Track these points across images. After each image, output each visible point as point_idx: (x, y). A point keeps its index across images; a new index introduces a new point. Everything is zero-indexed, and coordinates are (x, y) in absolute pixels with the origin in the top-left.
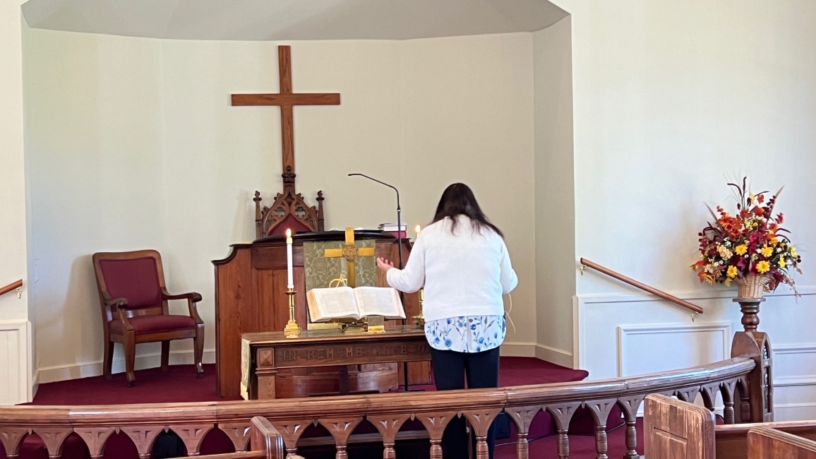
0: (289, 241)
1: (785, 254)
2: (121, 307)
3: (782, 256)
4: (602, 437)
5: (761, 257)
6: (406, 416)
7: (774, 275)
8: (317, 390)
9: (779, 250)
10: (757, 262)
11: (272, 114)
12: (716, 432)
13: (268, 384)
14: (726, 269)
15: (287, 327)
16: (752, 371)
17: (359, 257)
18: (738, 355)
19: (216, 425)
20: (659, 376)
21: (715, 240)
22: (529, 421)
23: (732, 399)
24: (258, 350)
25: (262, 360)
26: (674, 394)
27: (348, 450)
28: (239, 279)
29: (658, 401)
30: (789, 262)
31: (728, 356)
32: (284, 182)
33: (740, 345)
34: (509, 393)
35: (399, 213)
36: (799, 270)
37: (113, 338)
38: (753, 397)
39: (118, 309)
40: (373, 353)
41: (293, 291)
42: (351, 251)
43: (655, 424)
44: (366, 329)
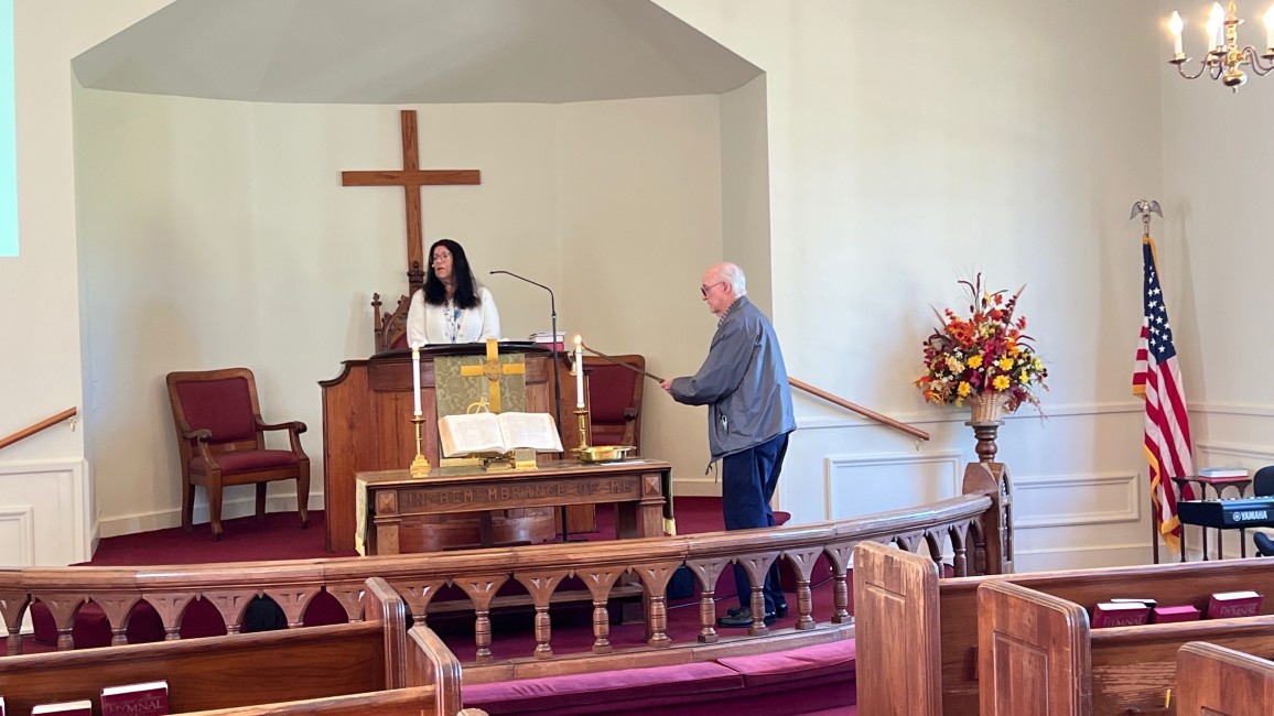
0: (416, 356)
1: (1028, 367)
2: (202, 440)
3: (1024, 369)
4: (805, 594)
5: (999, 371)
6: (564, 573)
7: (1015, 393)
8: (453, 542)
9: (1021, 362)
10: (994, 376)
11: (395, 195)
12: (941, 587)
13: (389, 536)
14: (957, 386)
15: (414, 464)
16: (988, 510)
17: (504, 376)
18: (971, 491)
19: (323, 588)
20: (874, 518)
21: (943, 350)
22: (716, 576)
23: (963, 545)
24: (377, 493)
25: (382, 506)
26: (893, 541)
27: (490, 616)
28: (353, 404)
29: (871, 550)
30: (1033, 376)
31: (959, 493)
32: (411, 282)
33: (973, 479)
34: (692, 543)
35: (554, 320)
36: (1045, 387)
37: (194, 478)
38: (990, 542)
39: (200, 443)
40: (523, 495)
41: (420, 418)
42: (494, 368)
43: (867, 579)
44: (513, 465)
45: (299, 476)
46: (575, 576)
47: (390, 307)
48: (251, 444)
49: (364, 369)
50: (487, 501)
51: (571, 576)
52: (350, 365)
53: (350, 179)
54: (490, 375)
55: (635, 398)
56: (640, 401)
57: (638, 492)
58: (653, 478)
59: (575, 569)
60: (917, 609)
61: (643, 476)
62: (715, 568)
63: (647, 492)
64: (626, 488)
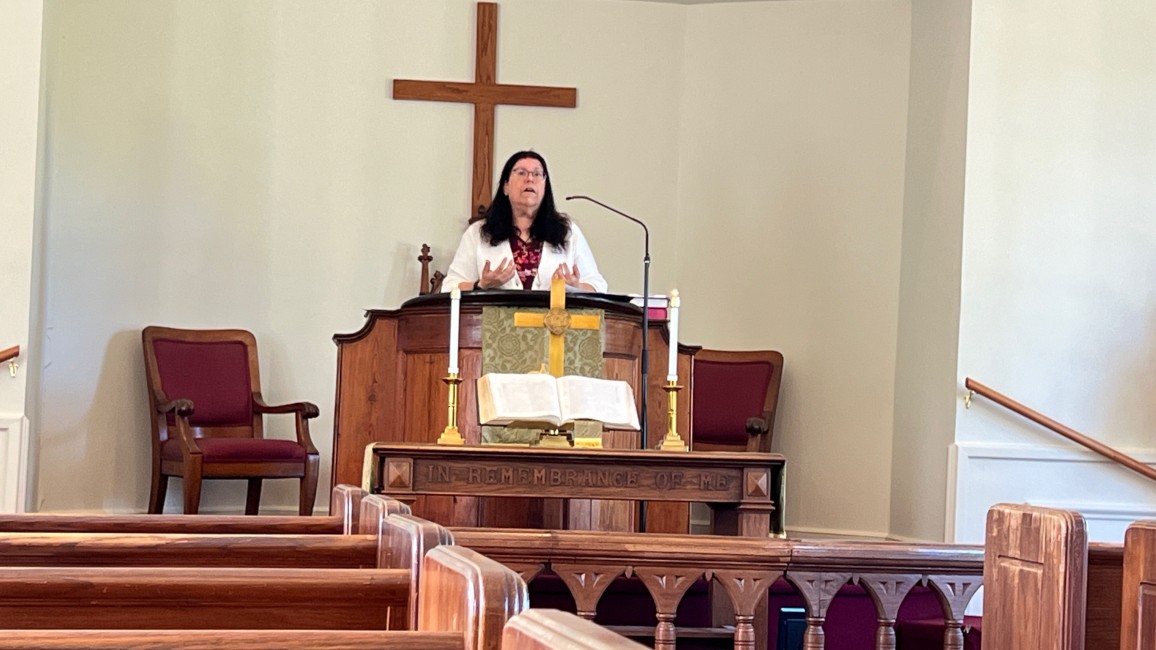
2: (182, 414)
6: (619, 569)
11: (461, 116)
12: (1090, 553)
22: (829, 598)
24: (387, 460)
25: (392, 477)
28: (375, 368)
29: (1007, 511)
34: (797, 547)
35: (647, 266)
37: (166, 468)
39: (177, 417)
40: (580, 481)
41: (456, 377)
42: (558, 318)
43: (1001, 550)
44: (572, 443)
45: (302, 474)
46: (634, 574)
48: (246, 429)
49: (394, 323)
50: (531, 484)
51: (628, 575)
52: (375, 316)
53: (404, 90)
54: (552, 327)
55: (766, 409)
56: (773, 414)
57: (737, 492)
58: (759, 474)
59: (634, 566)
60: (1055, 579)
61: (745, 470)
62: (827, 588)
63: (750, 491)
64: (721, 484)
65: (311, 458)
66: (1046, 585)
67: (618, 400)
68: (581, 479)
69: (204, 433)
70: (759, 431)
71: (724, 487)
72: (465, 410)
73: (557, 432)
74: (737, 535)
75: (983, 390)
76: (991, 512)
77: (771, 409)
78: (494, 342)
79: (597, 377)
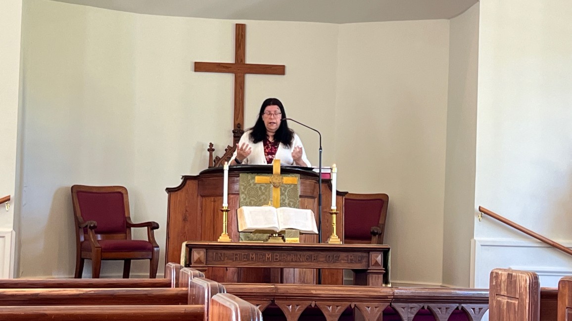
0: (226, 167)
2: (91, 228)
11: (228, 79)
17: (283, 184)
24: (193, 250)
25: (196, 258)
28: (187, 205)
29: (500, 272)
34: (396, 291)
35: (320, 152)
37: (83, 255)
39: (89, 230)
40: (288, 259)
41: (227, 209)
42: (277, 179)
43: (497, 292)
44: (284, 241)
45: (151, 257)
46: (316, 305)
47: (220, 153)
48: (122, 235)
49: (196, 182)
50: (264, 261)
51: (313, 306)
52: (186, 178)
53: (200, 67)
54: (274, 183)
56: (384, 225)
57: (367, 263)
58: (378, 255)
59: (315, 301)
60: (525, 306)
61: (371, 253)
62: (412, 310)
63: (373, 264)
64: (358, 260)
65: (155, 249)
66: (520, 308)
67: (307, 219)
68: (289, 258)
69: (102, 237)
70: (377, 233)
71: (360, 261)
72: (231, 225)
73: (277, 235)
74: (367, 285)
75: (488, 212)
76: (492, 273)
77: (383, 223)
78: (245, 190)
79: (297, 208)
